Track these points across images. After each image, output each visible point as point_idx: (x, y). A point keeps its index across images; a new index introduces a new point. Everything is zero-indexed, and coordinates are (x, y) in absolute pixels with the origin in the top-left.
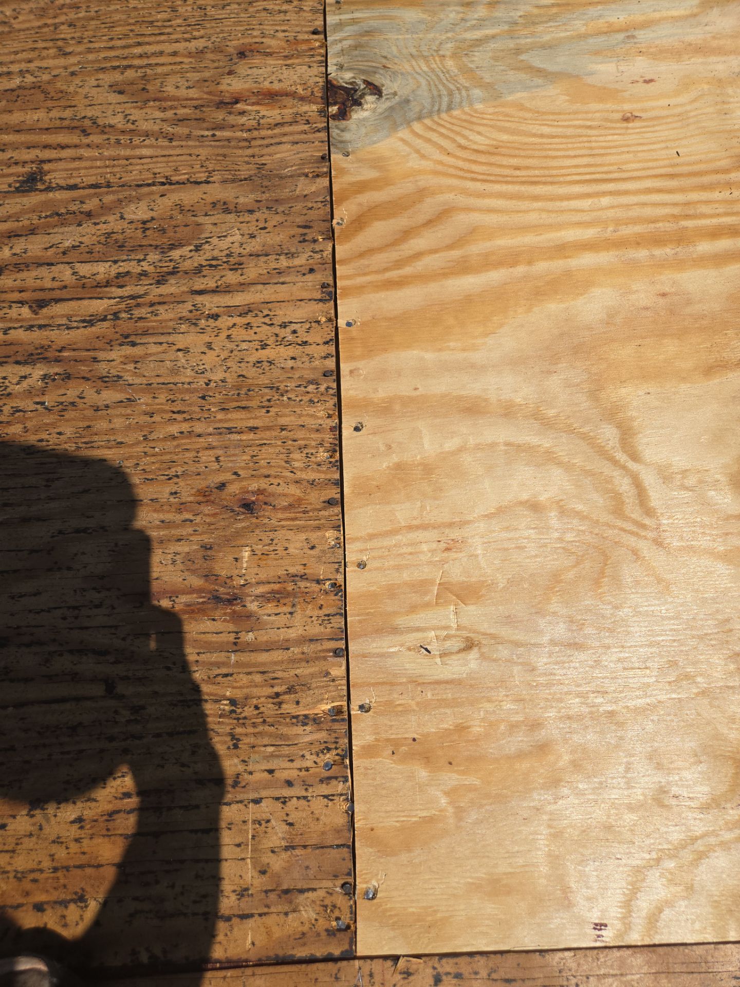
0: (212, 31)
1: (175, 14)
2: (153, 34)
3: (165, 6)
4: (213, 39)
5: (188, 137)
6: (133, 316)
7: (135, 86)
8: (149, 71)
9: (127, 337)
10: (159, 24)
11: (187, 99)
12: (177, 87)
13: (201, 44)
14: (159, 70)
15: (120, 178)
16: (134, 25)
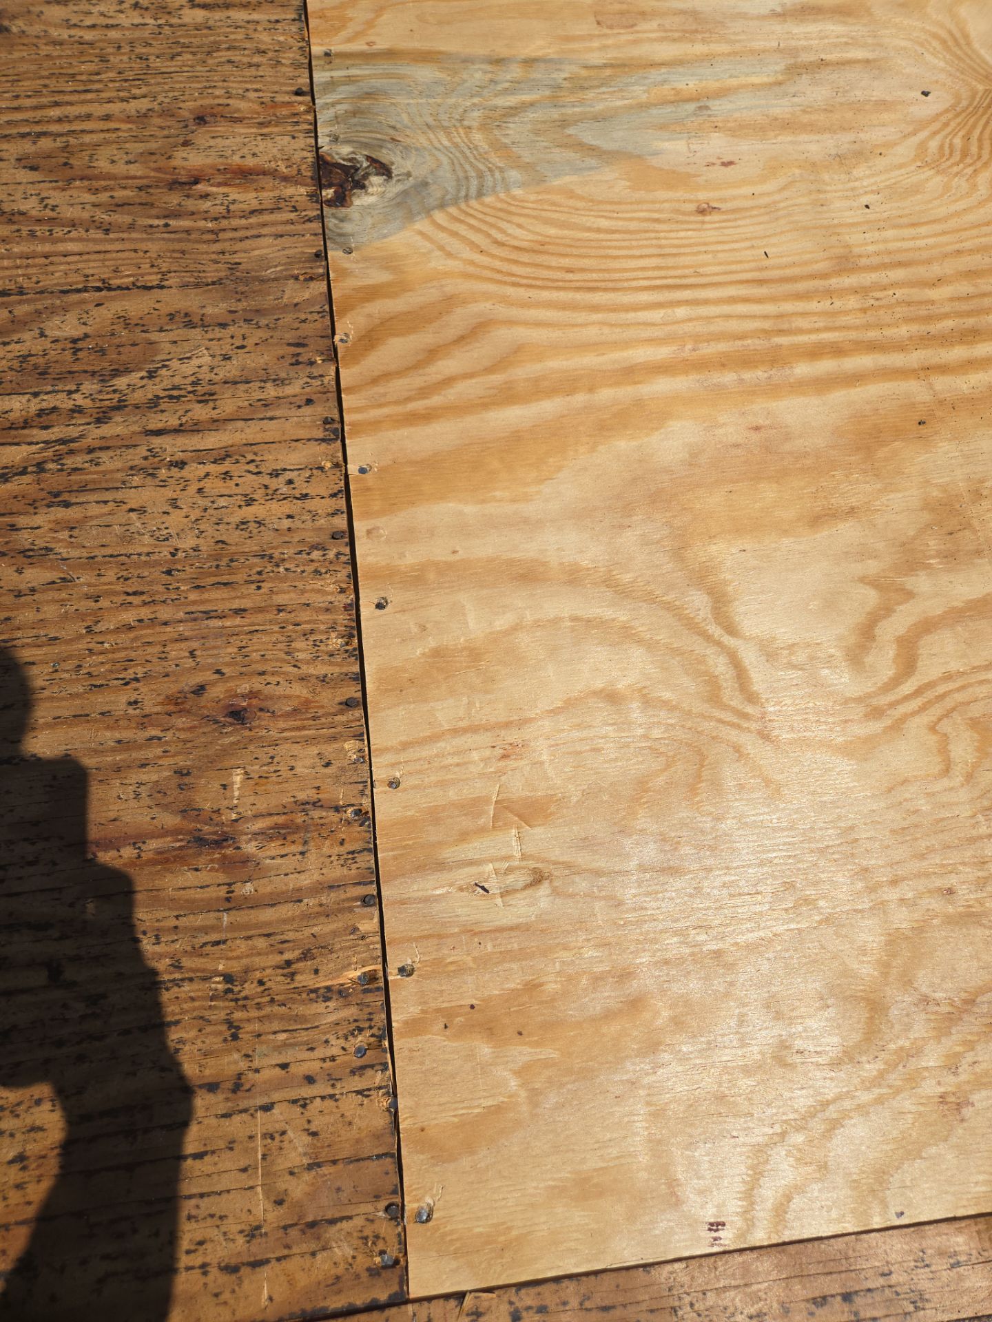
0: (158, 89)
1: (105, 65)
2: (76, 91)
3: (90, 54)
4: (160, 99)
5: (132, 227)
6: (65, 467)
7: (53, 160)
8: (72, 141)
9: (57, 495)
10: (84, 78)
11: (127, 178)
12: (113, 162)
13: (144, 104)
14: (87, 139)
15: (38, 282)
16: (48, 78)
